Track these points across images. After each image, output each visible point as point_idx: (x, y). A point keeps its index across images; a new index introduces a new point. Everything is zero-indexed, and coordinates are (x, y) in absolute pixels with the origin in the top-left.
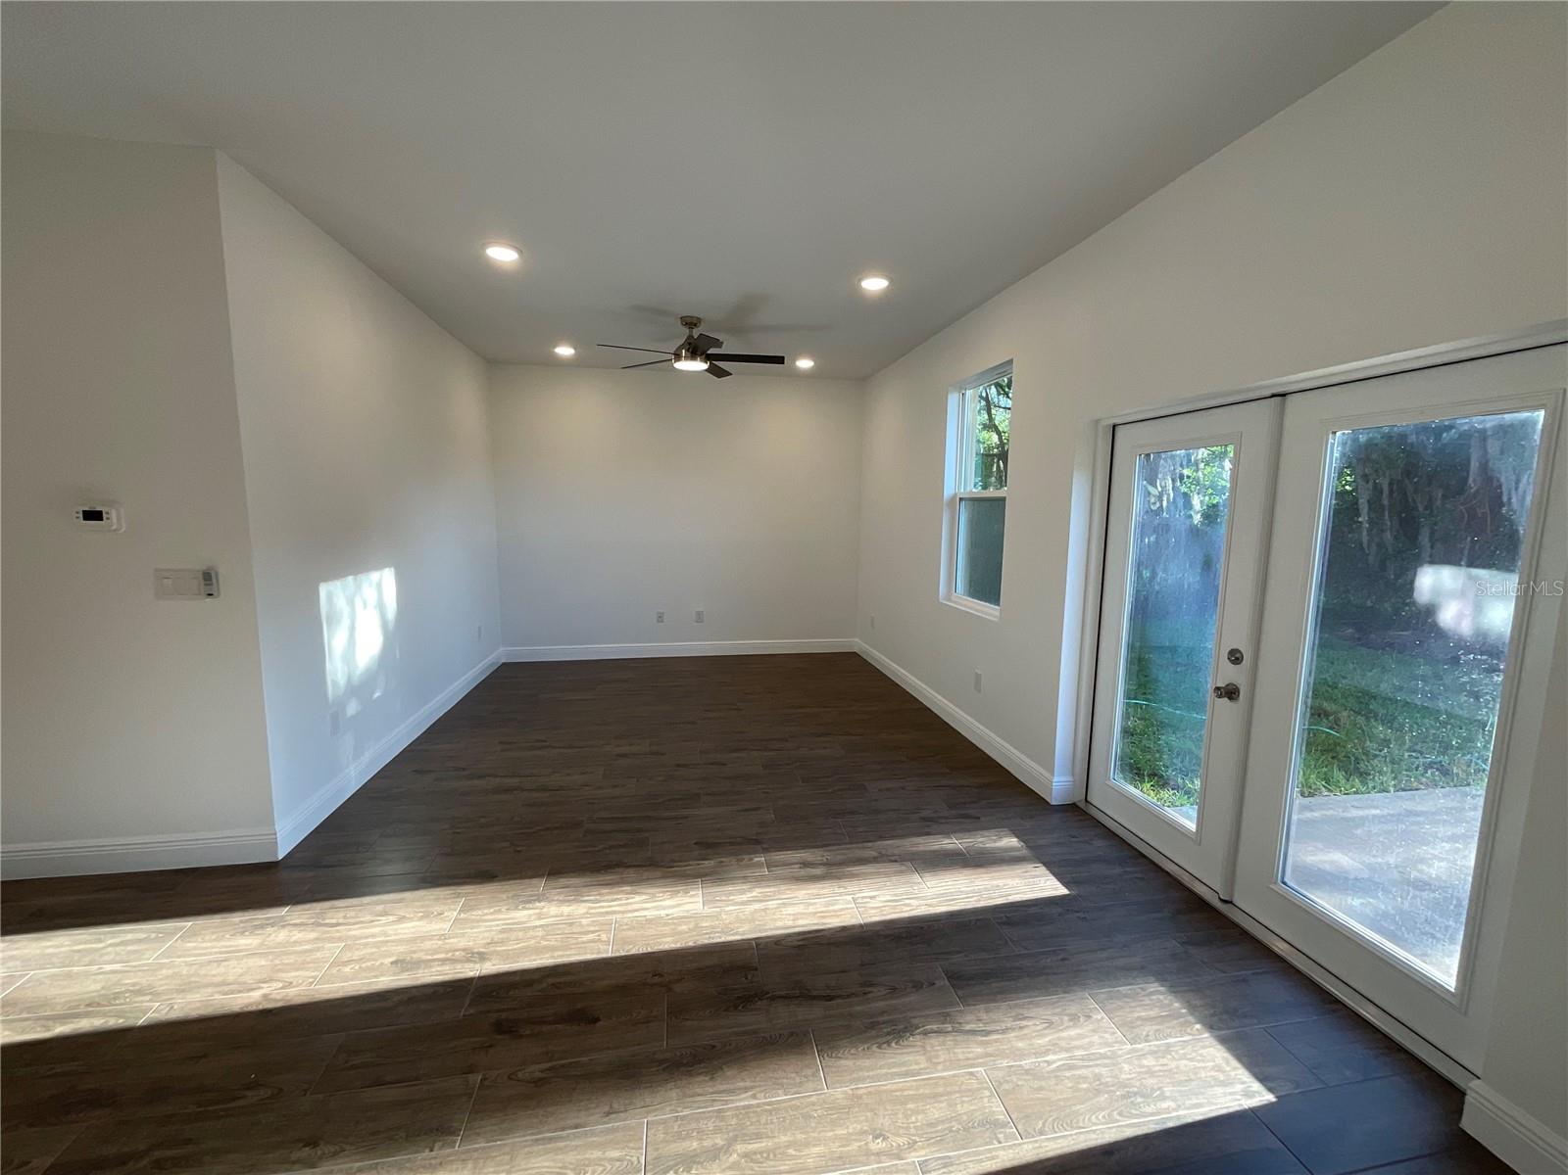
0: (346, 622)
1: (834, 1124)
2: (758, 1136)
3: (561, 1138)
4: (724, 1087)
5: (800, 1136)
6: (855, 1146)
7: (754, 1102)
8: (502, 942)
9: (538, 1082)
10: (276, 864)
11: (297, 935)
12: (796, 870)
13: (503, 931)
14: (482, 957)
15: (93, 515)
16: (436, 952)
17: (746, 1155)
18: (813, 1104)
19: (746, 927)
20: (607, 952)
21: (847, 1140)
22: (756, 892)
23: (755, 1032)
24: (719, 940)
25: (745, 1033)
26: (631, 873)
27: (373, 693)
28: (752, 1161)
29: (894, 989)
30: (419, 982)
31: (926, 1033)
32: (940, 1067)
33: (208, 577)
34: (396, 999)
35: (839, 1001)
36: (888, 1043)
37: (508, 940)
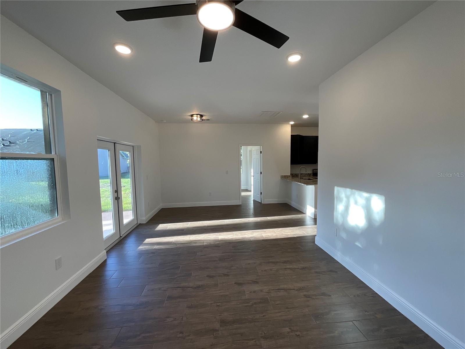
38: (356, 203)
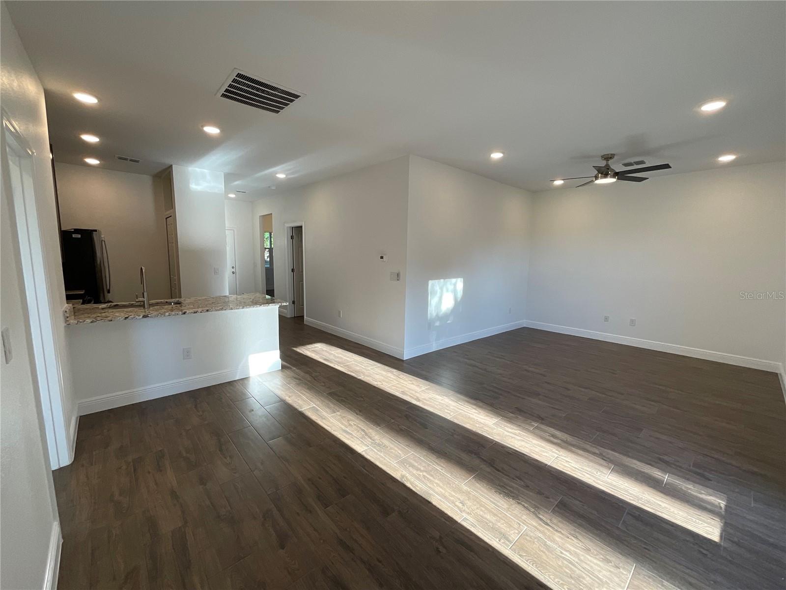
0: (438, 295)
1: (454, 491)
2: (432, 476)
3: (394, 442)
4: (438, 462)
5: (441, 485)
6: (452, 498)
7: (440, 470)
8: (426, 400)
9: (401, 430)
10: (403, 361)
11: (392, 377)
12: (546, 436)
13: (429, 398)
14: (419, 400)
15: (382, 258)
16: (411, 394)
17: (424, 476)
18: (455, 483)
19: (498, 438)
20: (449, 417)
21: (453, 496)
22: (517, 432)
23: (462, 459)
24: (484, 434)
25: (459, 457)
26: (481, 404)
27: (448, 321)
28: (424, 478)
29: (528, 487)
30: (402, 398)
31: (519, 503)
32: (509, 512)
33: (398, 275)
34: (395, 398)
35: (501, 474)
36: (500, 494)
37: (429, 400)
38: (447, 291)
